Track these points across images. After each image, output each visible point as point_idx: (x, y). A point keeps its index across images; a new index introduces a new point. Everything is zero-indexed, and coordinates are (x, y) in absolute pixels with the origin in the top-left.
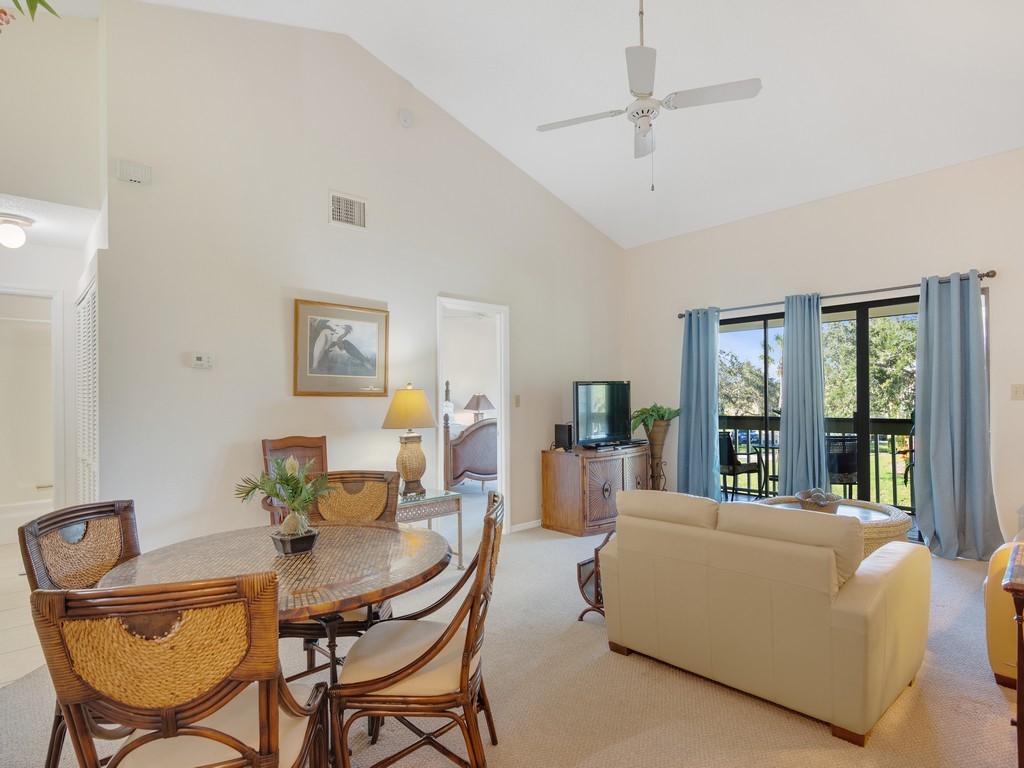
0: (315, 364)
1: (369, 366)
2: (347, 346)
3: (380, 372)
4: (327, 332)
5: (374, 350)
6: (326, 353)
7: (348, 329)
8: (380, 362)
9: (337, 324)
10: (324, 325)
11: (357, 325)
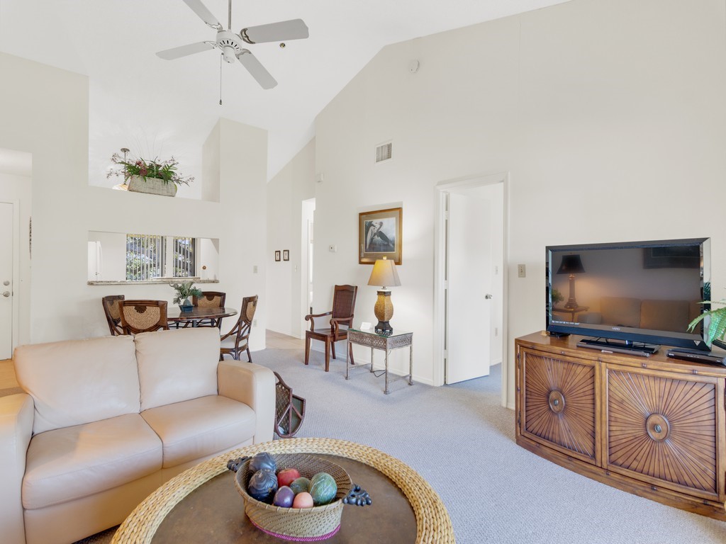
0: (368, 247)
1: (391, 245)
2: (381, 234)
3: (396, 248)
4: (372, 228)
5: (394, 235)
6: (372, 239)
7: (381, 224)
8: (397, 242)
9: (376, 222)
10: (371, 225)
11: (385, 221)
